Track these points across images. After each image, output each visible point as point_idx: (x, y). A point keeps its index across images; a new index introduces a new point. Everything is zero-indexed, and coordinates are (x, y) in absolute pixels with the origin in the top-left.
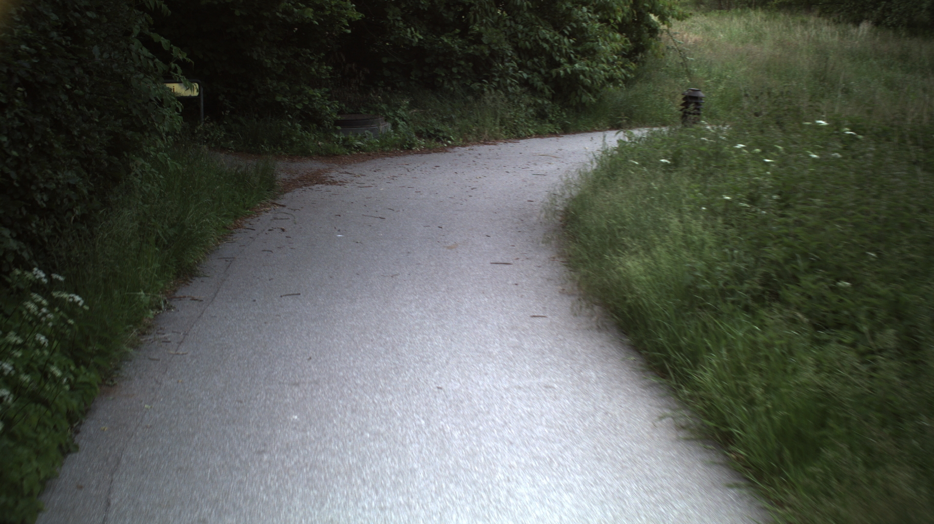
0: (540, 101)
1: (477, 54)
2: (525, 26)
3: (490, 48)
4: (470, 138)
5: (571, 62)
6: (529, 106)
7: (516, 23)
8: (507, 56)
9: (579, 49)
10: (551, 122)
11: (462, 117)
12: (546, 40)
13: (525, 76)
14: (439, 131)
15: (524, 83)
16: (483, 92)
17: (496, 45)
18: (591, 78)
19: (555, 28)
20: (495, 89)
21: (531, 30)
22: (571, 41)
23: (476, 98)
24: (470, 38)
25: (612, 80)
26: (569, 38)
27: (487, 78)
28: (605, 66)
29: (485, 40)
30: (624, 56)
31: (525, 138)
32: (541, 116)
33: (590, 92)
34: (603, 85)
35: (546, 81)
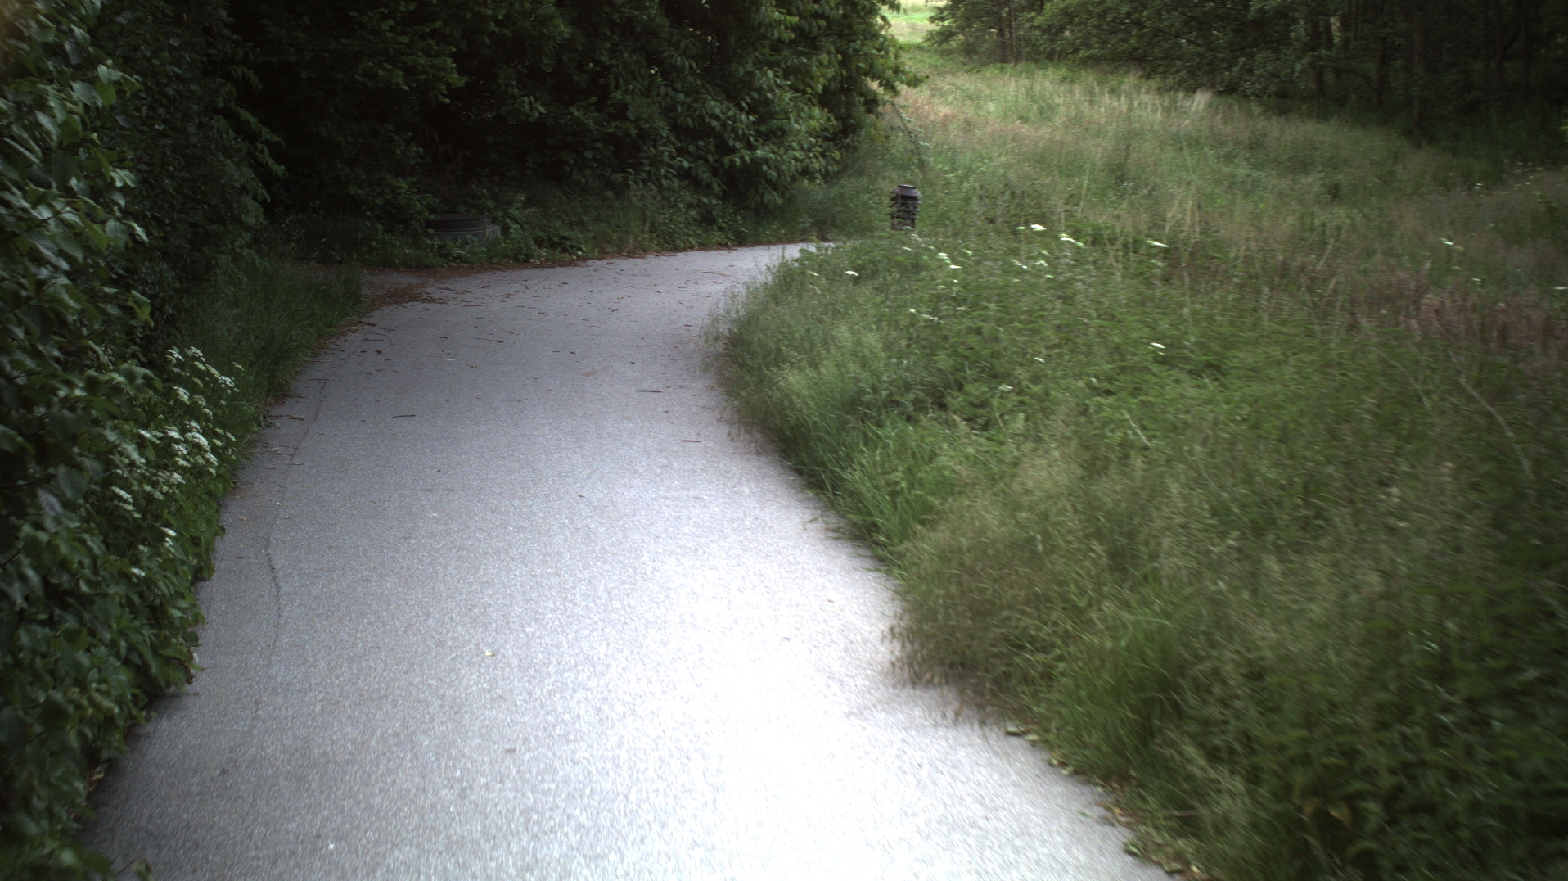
0: (705, 200)
1: (620, 134)
2: (687, 94)
3: (637, 127)
4: (609, 248)
5: (751, 147)
6: (690, 206)
7: (674, 90)
8: (662, 137)
9: (763, 128)
10: (721, 229)
11: (597, 220)
12: (713, 116)
13: (686, 164)
14: (565, 238)
15: (685, 174)
16: (627, 186)
17: (646, 121)
18: (778, 169)
19: (730, 98)
20: (644, 182)
21: (695, 101)
22: (751, 118)
23: (618, 194)
24: (611, 110)
25: (806, 173)
26: (748, 113)
27: (632, 166)
28: (798, 155)
29: (630, 115)
30: (826, 139)
31: (684, 250)
32: (707, 220)
33: (775, 189)
34: (794, 179)
35: (714, 173)
